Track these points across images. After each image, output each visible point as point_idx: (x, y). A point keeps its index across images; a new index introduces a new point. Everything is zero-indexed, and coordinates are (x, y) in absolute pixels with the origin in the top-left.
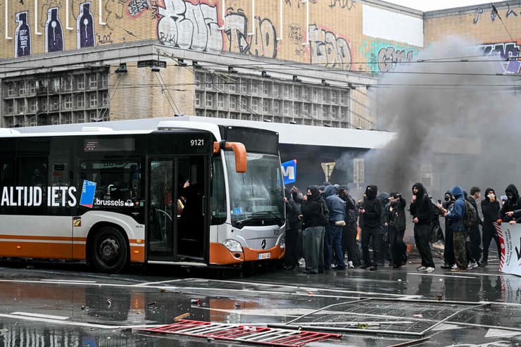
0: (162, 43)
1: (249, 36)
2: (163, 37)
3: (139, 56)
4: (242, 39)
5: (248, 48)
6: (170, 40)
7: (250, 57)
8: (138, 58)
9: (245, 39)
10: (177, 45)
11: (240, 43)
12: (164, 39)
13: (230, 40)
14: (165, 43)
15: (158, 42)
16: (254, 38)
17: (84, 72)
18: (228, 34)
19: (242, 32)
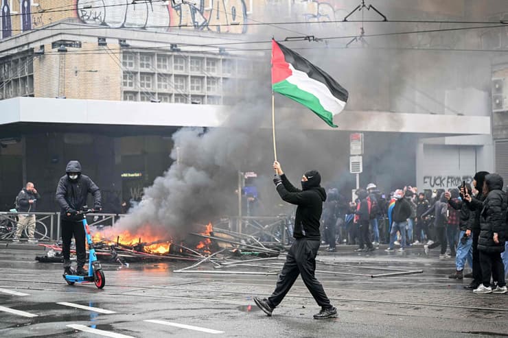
0: (84, 22)
1: (207, 11)
2: (85, 15)
3: (52, 36)
4: (198, 14)
5: (206, 25)
6: (95, 19)
7: (209, 34)
8: (51, 39)
9: (202, 14)
10: (104, 24)
11: (194, 18)
12: (86, 18)
13: (181, 16)
14: (88, 22)
15: (78, 20)
16: (214, 12)
17: (18, 57)
18: (177, 10)
19: (198, 6)
